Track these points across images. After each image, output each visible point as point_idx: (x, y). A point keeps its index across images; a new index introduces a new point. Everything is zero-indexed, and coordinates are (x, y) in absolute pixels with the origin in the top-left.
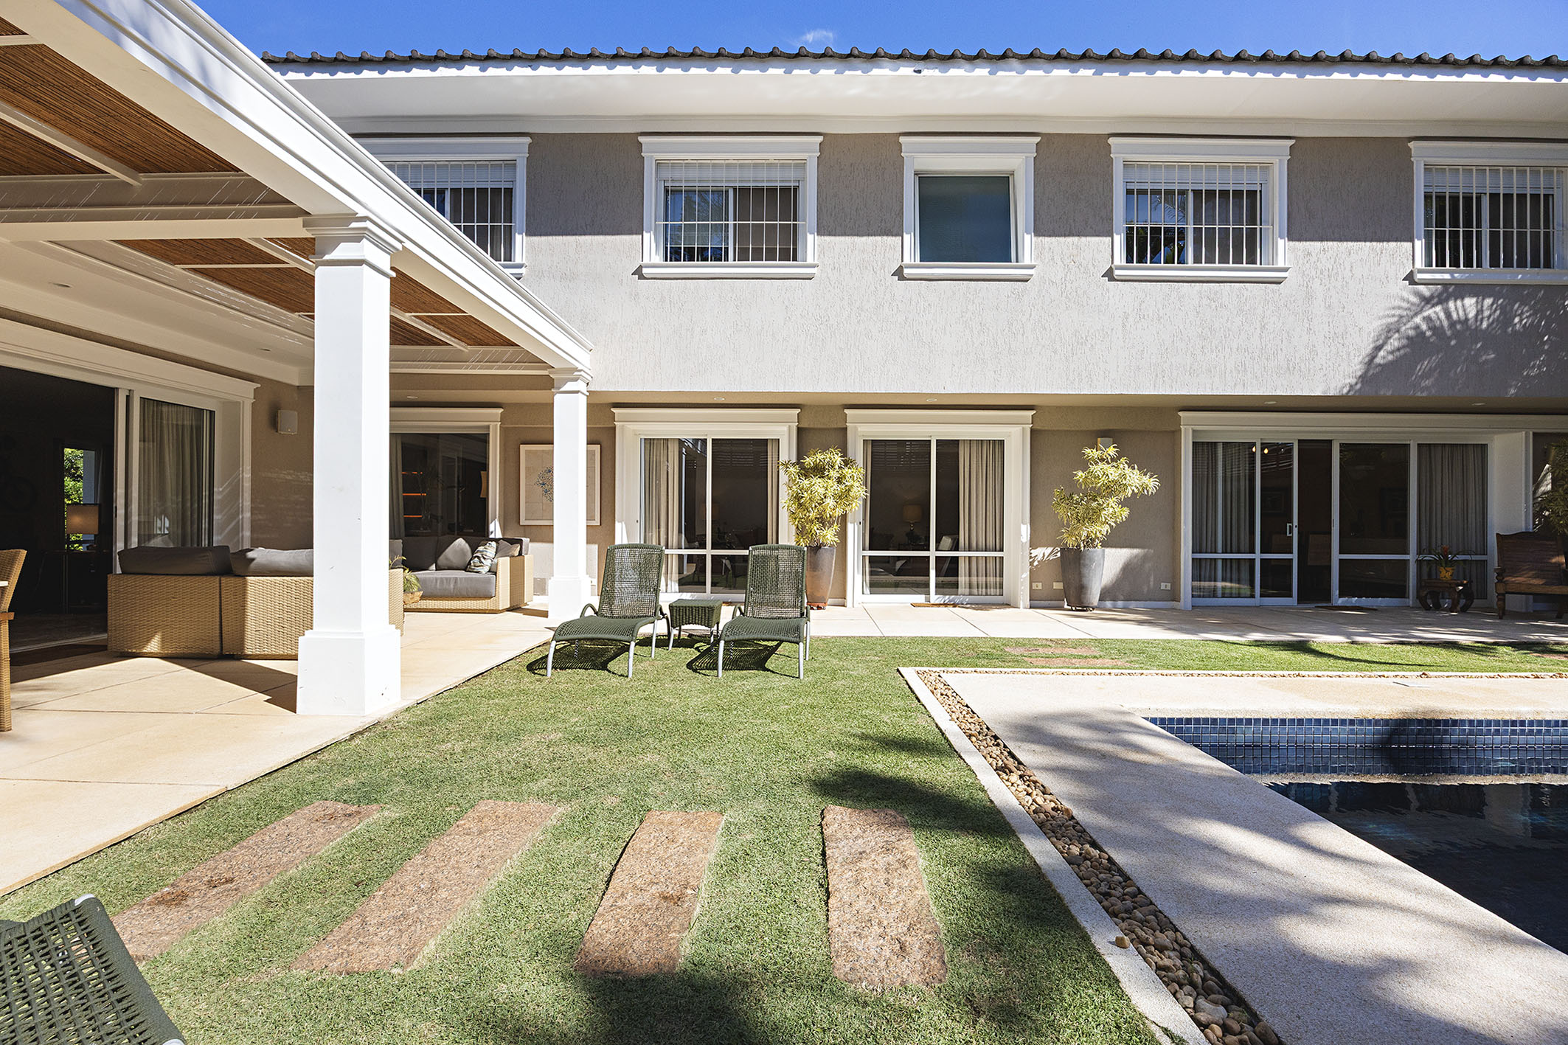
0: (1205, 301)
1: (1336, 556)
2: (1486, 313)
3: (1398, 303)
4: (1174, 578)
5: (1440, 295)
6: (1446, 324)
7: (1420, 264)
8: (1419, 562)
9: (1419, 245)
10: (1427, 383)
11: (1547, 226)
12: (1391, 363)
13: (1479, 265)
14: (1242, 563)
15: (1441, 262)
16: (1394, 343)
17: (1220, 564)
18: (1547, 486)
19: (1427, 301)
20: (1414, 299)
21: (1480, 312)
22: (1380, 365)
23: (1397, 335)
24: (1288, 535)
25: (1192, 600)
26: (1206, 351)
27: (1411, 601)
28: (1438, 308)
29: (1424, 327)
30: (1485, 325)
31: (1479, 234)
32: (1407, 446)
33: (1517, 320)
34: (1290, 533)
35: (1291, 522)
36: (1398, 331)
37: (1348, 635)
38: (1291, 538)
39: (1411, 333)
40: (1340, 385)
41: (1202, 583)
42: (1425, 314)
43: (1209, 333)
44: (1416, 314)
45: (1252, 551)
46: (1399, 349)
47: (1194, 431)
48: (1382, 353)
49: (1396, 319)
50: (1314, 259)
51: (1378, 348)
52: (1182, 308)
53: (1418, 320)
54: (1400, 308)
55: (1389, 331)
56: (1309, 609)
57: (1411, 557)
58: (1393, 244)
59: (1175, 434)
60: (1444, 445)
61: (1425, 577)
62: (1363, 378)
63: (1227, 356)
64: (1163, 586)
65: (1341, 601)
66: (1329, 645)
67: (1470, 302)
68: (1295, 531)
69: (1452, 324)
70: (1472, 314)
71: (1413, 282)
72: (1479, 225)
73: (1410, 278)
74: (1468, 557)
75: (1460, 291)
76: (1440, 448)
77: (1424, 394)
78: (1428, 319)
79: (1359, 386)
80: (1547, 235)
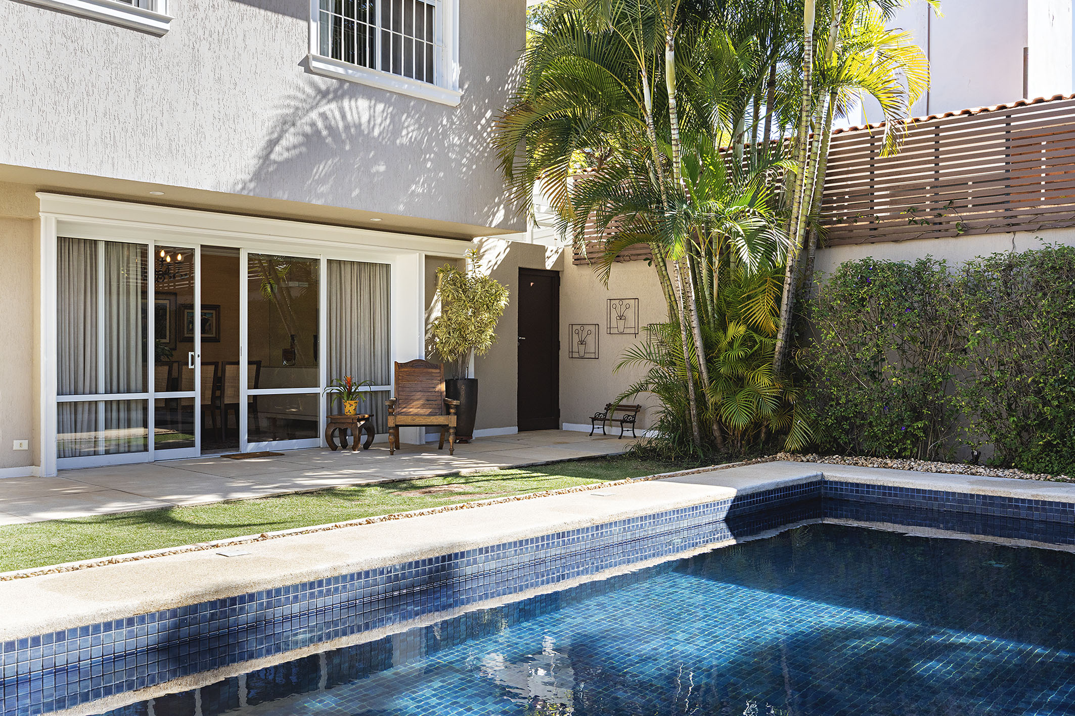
0: (59, 38)
1: (245, 393)
2: (379, 121)
3: (292, 92)
4: (32, 436)
5: (336, 91)
6: (341, 125)
7: (315, 51)
8: (330, 395)
9: (315, 26)
10: (322, 189)
11: (430, 38)
12: (287, 161)
13: (372, 66)
14: (133, 406)
15: (336, 54)
16: (290, 139)
17: (102, 408)
18: (437, 312)
19: (324, 94)
20: (310, 91)
21: (372, 118)
22: (275, 162)
23: (292, 130)
24: (190, 367)
25: (57, 461)
26: (60, 109)
27: (321, 441)
28: (333, 106)
29: (320, 124)
30: (376, 132)
31: (372, 30)
32: (316, 261)
33: (404, 132)
34: (192, 365)
35: (193, 350)
36: (294, 125)
37: (226, 491)
38: (193, 371)
39: (308, 129)
40: (231, 181)
41: (79, 435)
42: (321, 110)
43: (65, 85)
44: (312, 108)
45: (145, 390)
46: (295, 147)
47: (59, 222)
48: (277, 149)
49: (292, 111)
50: (201, 15)
51: (272, 144)
52: (26, 41)
53: (314, 115)
54: (295, 98)
55: (286, 123)
56: (212, 459)
57: (321, 390)
58: (288, 19)
59: (32, 223)
60: (352, 263)
61: (335, 412)
62: (257, 176)
63: (90, 121)
64: (16, 445)
65: (252, 447)
66: (195, 508)
67: (363, 103)
68: (198, 361)
69: (347, 127)
70: (365, 119)
71: (308, 70)
72: (372, 21)
73: (305, 63)
74: (374, 388)
75: (354, 90)
76: (349, 266)
77: (320, 202)
78: (323, 116)
79: (252, 185)
80: (430, 48)
